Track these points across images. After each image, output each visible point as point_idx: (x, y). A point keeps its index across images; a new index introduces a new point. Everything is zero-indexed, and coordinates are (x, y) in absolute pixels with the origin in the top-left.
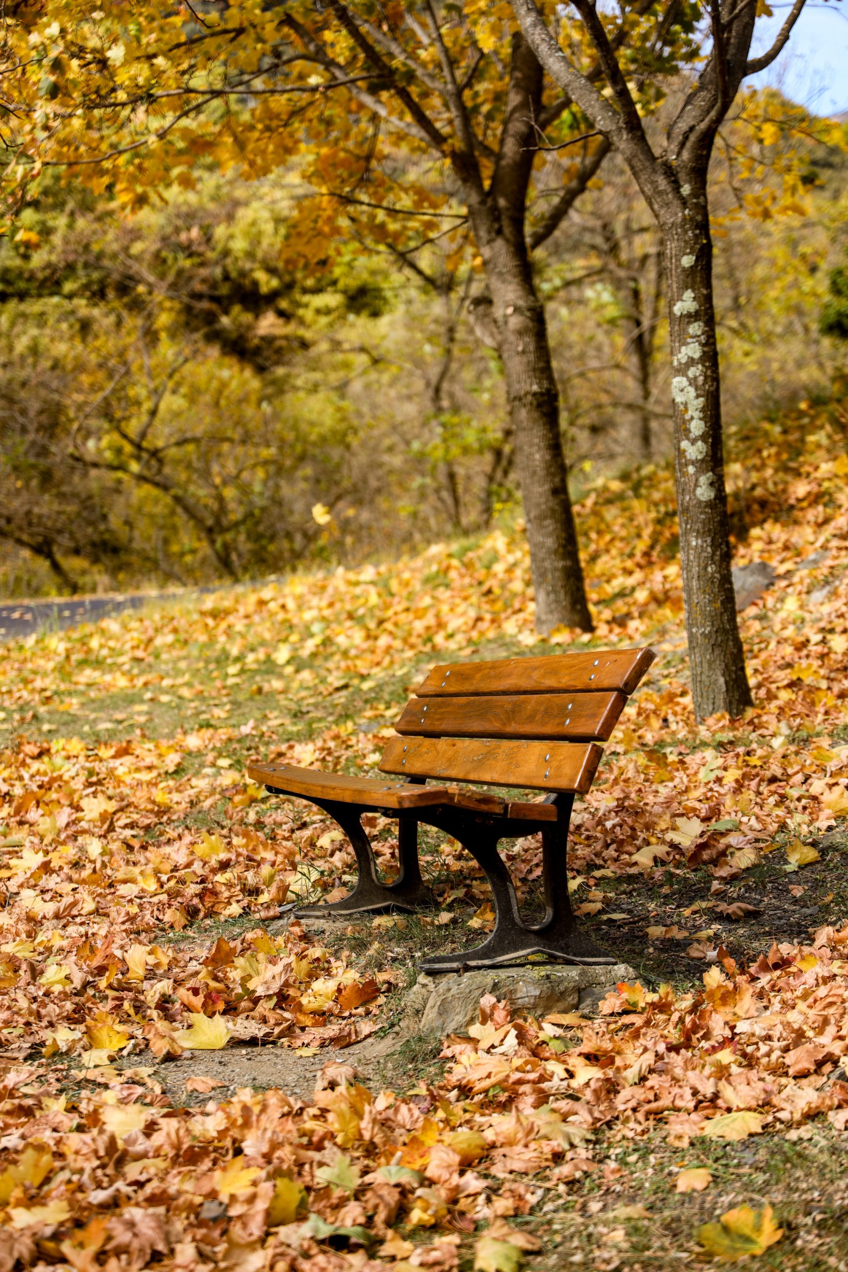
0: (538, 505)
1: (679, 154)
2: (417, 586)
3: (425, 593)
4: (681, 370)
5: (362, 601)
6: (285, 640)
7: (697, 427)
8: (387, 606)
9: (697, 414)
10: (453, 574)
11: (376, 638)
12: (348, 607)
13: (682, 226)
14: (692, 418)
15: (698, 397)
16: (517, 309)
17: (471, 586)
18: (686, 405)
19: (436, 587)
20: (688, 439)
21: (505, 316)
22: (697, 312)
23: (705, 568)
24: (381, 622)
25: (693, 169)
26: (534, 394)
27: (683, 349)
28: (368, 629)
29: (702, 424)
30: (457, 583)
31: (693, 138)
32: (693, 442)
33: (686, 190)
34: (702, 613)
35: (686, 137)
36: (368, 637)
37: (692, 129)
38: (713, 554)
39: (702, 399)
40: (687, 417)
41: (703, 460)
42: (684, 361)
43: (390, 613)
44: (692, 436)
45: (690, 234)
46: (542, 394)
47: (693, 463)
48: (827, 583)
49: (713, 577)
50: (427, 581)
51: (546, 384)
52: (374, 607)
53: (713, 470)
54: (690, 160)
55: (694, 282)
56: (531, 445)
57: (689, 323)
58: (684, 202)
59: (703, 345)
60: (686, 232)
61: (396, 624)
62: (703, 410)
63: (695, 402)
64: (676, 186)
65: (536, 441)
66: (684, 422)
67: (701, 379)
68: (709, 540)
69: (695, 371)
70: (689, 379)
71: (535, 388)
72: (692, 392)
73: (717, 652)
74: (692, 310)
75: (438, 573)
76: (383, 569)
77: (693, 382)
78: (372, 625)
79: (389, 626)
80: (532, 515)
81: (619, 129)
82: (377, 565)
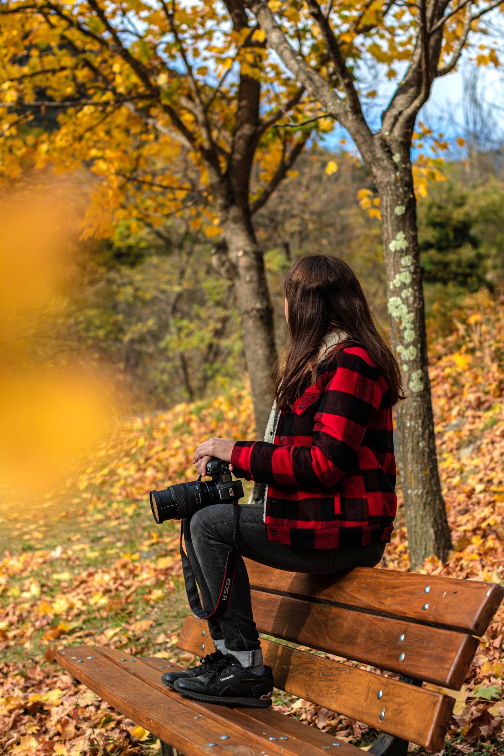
0: (260, 385)
1: (391, 131)
2: (170, 433)
3: (175, 438)
4: (397, 292)
5: (134, 444)
6: (83, 472)
7: (409, 335)
8: (151, 447)
9: (409, 326)
10: (194, 425)
11: (145, 470)
12: (126, 447)
13: (395, 184)
14: (405, 329)
15: (409, 312)
16: (245, 253)
17: (206, 433)
18: (400, 318)
19: (182, 434)
20: (402, 343)
21: (238, 258)
22: (407, 249)
23: (418, 443)
24: (147, 459)
25: (402, 143)
26: (258, 310)
27: (397, 276)
28: (138, 464)
29: (413, 333)
30: (196, 432)
31: (401, 120)
32: (407, 347)
33: (397, 158)
34: (416, 478)
35: (396, 119)
36: (139, 470)
37: (400, 113)
38: (424, 433)
39: (412, 314)
40: (401, 328)
41: (414, 361)
42: (398, 285)
43: (153, 452)
44: (406, 342)
45: (401, 190)
46: (263, 310)
47: (407, 363)
48: (470, 442)
49: (423, 451)
50: (177, 429)
51: (265, 303)
52: (142, 447)
53: (422, 368)
54: (399, 136)
55: (404, 226)
56: (256, 344)
57: (401, 256)
58: (396, 167)
59: (413, 274)
60: (397, 189)
61: (159, 460)
62: (413, 323)
63: (407, 317)
64: (390, 154)
65: (259, 341)
66: (399, 331)
67: (411, 299)
68: (420, 422)
69: (407, 293)
70: (402, 299)
71: (258, 306)
72: (404, 309)
73: (427, 509)
74: (404, 247)
75: (184, 423)
76: (147, 420)
77: (405, 301)
78: (142, 461)
79: (153, 461)
80: (257, 392)
81: (346, 112)
82: (142, 418)
